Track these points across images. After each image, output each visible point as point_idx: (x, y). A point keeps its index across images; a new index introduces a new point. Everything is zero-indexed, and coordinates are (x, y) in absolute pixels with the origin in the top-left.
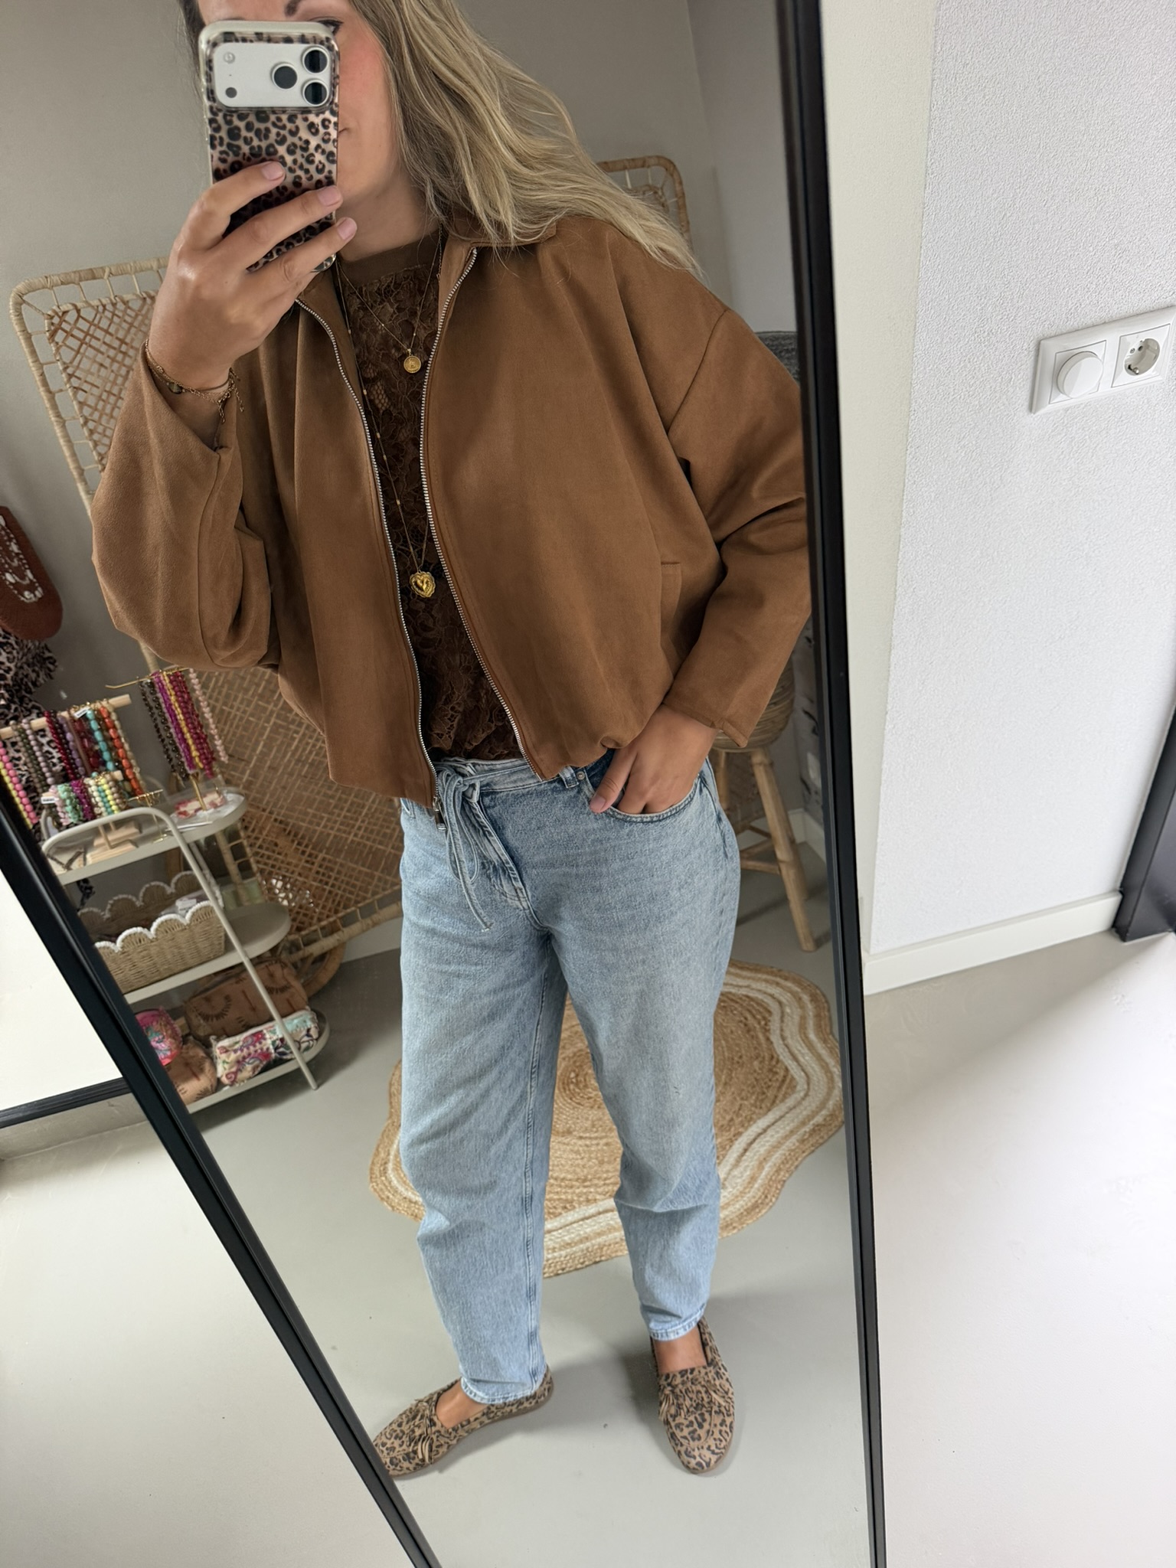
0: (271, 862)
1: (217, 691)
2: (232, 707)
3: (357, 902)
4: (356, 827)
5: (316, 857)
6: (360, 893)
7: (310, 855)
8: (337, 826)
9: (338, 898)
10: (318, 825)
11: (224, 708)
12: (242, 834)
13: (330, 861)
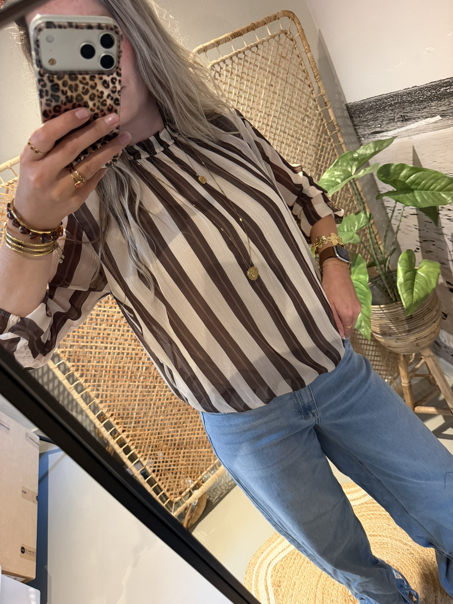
0: (157, 464)
1: (106, 386)
2: (116, 391)
3: (206, 468)
4: (197, 429)
5: (180, 453)
6: (207, 462)
7: (176, 454)
8: (187, 432)
9: (196, 470)
10: (177, 436)
11: (112, 393)
12: (139, 456)
13: (188, 453)
